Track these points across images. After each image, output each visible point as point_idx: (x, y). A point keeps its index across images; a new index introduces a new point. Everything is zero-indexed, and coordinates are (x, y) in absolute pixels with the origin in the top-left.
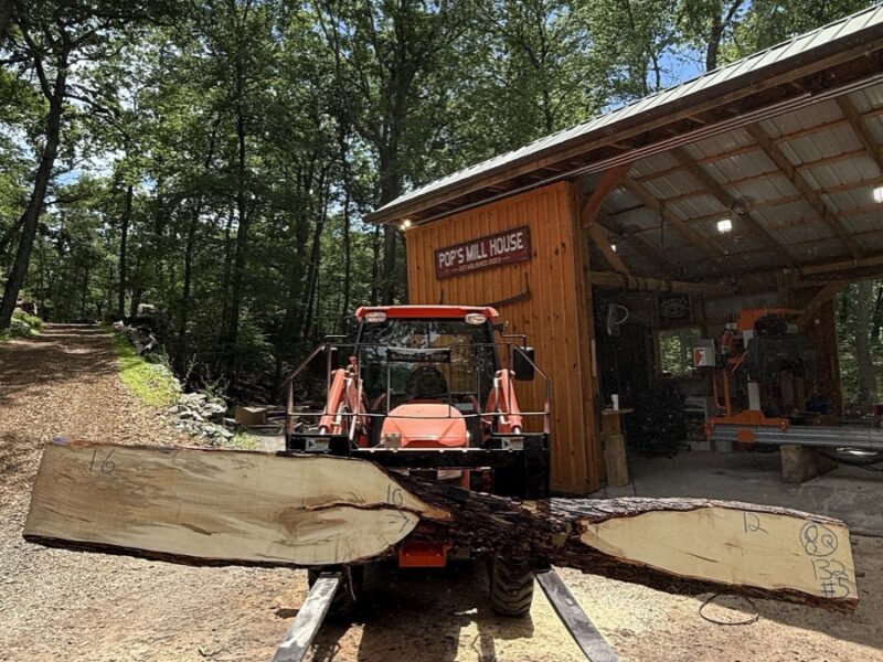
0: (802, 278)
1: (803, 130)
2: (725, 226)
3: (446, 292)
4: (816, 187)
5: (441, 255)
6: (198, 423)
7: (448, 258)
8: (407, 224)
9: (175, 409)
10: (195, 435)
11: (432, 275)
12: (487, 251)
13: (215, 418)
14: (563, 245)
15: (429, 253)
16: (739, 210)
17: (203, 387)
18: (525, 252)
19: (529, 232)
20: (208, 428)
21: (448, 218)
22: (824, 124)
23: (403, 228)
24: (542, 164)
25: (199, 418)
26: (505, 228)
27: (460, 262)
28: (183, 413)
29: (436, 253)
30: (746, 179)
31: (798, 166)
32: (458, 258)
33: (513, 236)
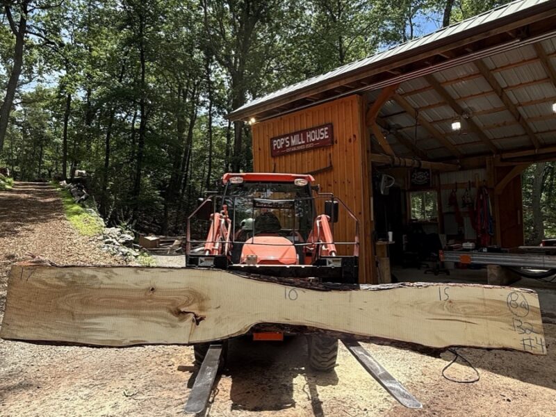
0: (502, 160)
1: (510, 65)
2: (456, 126)
3: (277, 165)
4: (515, 102)
5: (275, 141)
6: (117, 247)
7: (279, 144)
8: (253, 121)
9: (101, 237)
10: (115, 254)
11: (268, 154)
12: (305, 139)
13: (127, 244)
14: (355, 136)
15: (267, 140)
16: (465, 116)
17: (119, 223)
18: (329, 140)
19: (332, 127)
20: (123, 250)
21: (279, 118)
22: (524, 61)
23: (250, 123)
24: (343, 83)
25: (117, 243)
26: (316, 124)
27: (287, 146)
28: (107, 240)
29: (272, 139)
30: (472, 96)
31: (506, 88)
32: (285, 144)
33: (322, 129)
